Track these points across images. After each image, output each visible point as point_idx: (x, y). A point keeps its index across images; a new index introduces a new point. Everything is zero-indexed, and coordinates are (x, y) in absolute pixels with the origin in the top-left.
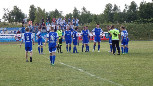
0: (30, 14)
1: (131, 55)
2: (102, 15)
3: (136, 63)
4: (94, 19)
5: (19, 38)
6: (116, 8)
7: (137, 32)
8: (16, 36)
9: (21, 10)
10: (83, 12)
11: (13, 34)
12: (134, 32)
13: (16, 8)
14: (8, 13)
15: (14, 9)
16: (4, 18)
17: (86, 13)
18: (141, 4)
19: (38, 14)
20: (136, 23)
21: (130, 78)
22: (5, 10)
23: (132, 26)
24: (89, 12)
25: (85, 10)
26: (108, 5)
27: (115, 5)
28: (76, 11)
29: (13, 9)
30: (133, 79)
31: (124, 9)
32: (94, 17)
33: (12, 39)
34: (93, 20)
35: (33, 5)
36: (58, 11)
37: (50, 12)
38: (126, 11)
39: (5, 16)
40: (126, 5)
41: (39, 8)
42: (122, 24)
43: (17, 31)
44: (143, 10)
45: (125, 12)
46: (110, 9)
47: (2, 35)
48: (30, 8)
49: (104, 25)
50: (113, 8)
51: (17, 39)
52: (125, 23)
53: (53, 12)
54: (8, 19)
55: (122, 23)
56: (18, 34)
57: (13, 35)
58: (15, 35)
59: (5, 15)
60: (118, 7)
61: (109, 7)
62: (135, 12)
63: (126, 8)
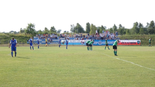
0: (86, 28)
2: (132, 29)
4: (127, 32)
5: (83, 43)
6: (141, 25)
8: (81, 42)
10: (120, 28)
11: (79, 40)
13: (78, 24)
16: (71, 31)
17: (122, 28)
22: (71, 26)
24: (124, 27)
25: (121, 26)
26: (135, 23)
27: (140, 23)
28: (115, 26)
29: (76, 25)
32: (127, 30)
33: (79, 43)
35: (88, 23)
36: (103, 26)
37: (98, 27)
38: (148, 27)
41: (92, 25)
42: (147, 35)
43: (82, 39)
46: (137, 26)
48: (87, 25)
49: (136, 36)
50: (139, 25)
51: (82, 43)
52: (149, 35)
53: (100, 27)
54: (74, 31)
56: (82, 40)
59: (72, 29)
63: (148, 25)
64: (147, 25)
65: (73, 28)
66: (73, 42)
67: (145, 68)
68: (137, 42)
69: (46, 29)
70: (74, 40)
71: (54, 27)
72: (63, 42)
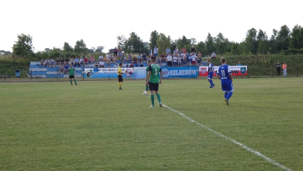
2: (243, 44)
5: (131, 73)
6: (262, 34)
8: (126, 71)
9: (139, 38)
13: (134, 36)
14: (124, 41)
15: (131, 36)
17: (222, 41)
18: (294, 29)
19: (160, 42)
20: (283, 54)
22: (119, 38)
23: (277, 57)
24: (227, 39)
27: (261, 31)
31: (272, 36)
35: (155, 31)
38: (275, 39)
40: (274, 30)
41: (162, 35)
43: (129, 65)
45: (273, 39)
46: (254, 36)
48: (151, 35)
49: (241, 57)
50: (257, 34)
51: (128, 75)
52: (269, 54)
53: (180, 41)
54: (124, 50)
55: (264, 54)
57: (123, 70)
58: (125, 69)
60: (264, 32)
61: (252, 32)
62: (287, 40)
63: (275, 34)
65: (122, 43)
66: (109, 72)
68: (240, 69)
71: (82, 41)
72: (89, 73)
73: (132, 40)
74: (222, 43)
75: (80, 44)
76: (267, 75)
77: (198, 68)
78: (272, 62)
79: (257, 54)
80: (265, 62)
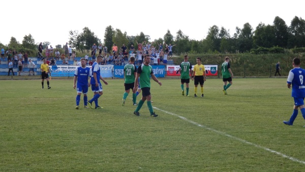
0: (105, 38)
1: (249, 98)
2: (204, 42)
3: (259, 108)
4: (194, 47)
6: (223, 32)
7: (254, 66)
9: (93, 33)
10: (178, 38)
12: (250, 65)
13: (87, 31)
14: (76, 37)
15: (85, 32)
17: (182, 39)
18: (258, 27)
19: (116, 39)
20: (253, 53)
21: (255, 131)
22: (72, 33)
23: (247, 57)
24: (187, 37)
25: (181, 35)
26: (213, 28)
27: (223, 28)
28: (169, 36)
29: (83, 32)
30: (259, 132)
31: (235, 34)
32: (193, 45)
34: (192, 48)
35: (110, 26)
37: (132, 36)
38: (238, 37)
39: (72, 41)
40: (237, 28)
41: (118, 30)
44: (260, 35)
45: (236, 37)
46: (216, 34)
47: (69, 68)
48: (106, 30)
49: (209, 56)
50: (219, 32)
52: (238, 53)
53: (137, 37)
54: (76, 46)
55: (233, 53)
59: (72, 39)
60: (227, 30)
61: (214, 30)
62: (251, 38)
63: (238, 32)
64: (236, 32)
65: (74, 38)
67: (207, 130)
68: (210, 69)
69: (13, 40)
70: (70, 66)
71: (30, 36)
73: (85, 35)
74: (181, 41)
75: (28, 38)
76: (237, 75)
77: (166, 68)
78: (242, 62)
79: (225, 53)
80: (235, 61)
